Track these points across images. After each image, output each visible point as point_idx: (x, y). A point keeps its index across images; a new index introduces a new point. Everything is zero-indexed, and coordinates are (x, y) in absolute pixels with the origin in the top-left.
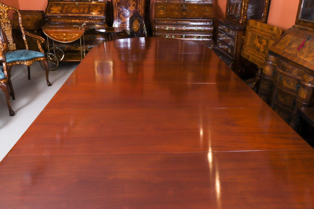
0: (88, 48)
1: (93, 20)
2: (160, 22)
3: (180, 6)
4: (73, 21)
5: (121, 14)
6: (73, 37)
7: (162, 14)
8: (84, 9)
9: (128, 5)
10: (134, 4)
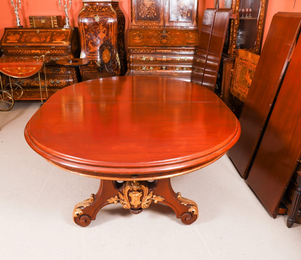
0: (51, 83)
1: (56, 50)
2: (135, 51)
3: (159, 33)
4: (32, 52)
5: (90, 42)
6: (30, 71)
7: (138, 41)
8: (46, 37)
9: (97, 31)
10: (105, 30)
